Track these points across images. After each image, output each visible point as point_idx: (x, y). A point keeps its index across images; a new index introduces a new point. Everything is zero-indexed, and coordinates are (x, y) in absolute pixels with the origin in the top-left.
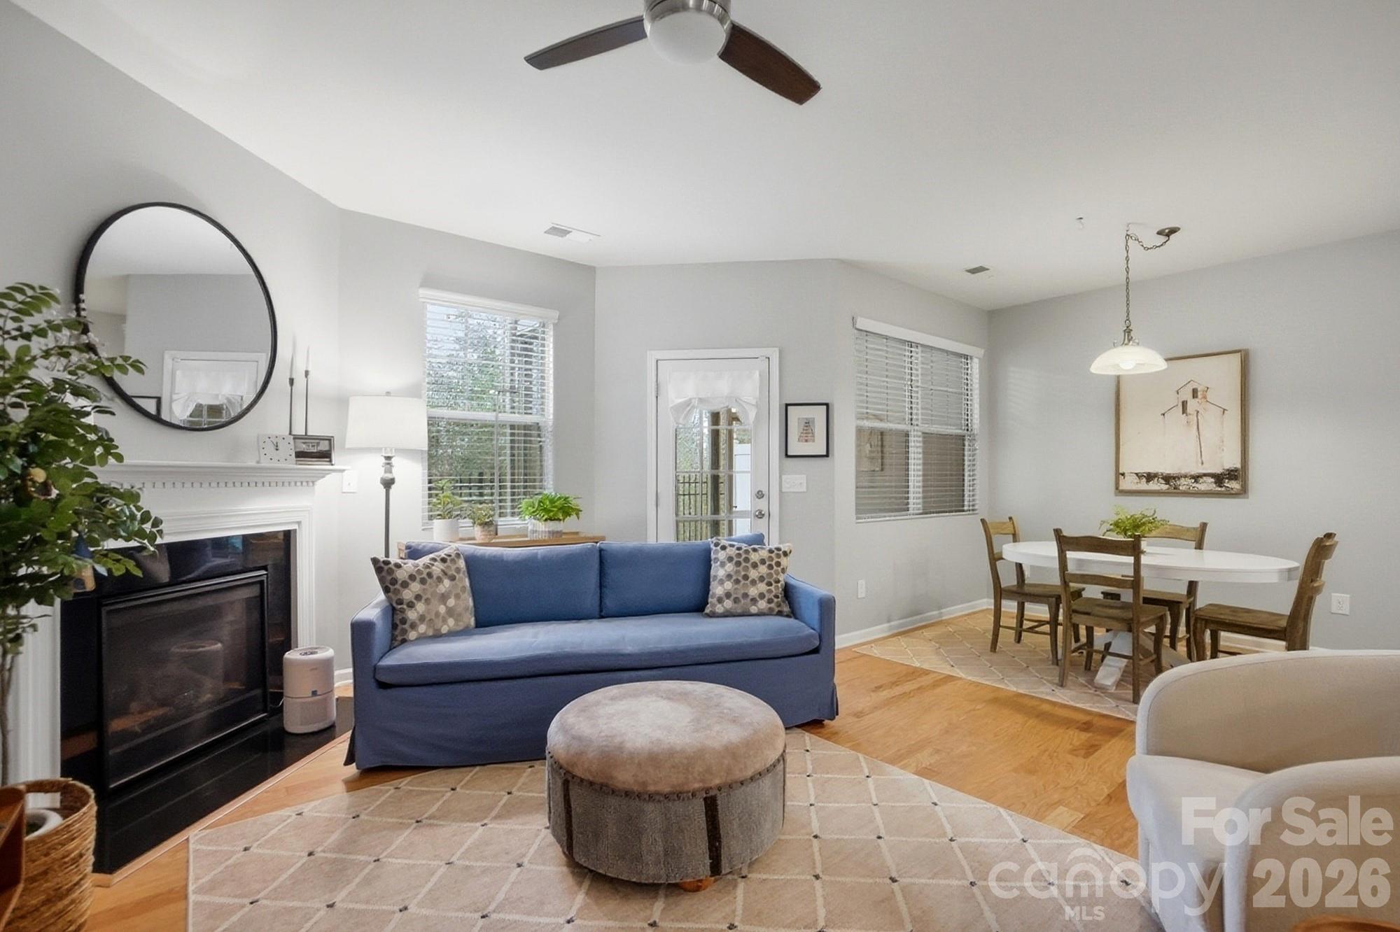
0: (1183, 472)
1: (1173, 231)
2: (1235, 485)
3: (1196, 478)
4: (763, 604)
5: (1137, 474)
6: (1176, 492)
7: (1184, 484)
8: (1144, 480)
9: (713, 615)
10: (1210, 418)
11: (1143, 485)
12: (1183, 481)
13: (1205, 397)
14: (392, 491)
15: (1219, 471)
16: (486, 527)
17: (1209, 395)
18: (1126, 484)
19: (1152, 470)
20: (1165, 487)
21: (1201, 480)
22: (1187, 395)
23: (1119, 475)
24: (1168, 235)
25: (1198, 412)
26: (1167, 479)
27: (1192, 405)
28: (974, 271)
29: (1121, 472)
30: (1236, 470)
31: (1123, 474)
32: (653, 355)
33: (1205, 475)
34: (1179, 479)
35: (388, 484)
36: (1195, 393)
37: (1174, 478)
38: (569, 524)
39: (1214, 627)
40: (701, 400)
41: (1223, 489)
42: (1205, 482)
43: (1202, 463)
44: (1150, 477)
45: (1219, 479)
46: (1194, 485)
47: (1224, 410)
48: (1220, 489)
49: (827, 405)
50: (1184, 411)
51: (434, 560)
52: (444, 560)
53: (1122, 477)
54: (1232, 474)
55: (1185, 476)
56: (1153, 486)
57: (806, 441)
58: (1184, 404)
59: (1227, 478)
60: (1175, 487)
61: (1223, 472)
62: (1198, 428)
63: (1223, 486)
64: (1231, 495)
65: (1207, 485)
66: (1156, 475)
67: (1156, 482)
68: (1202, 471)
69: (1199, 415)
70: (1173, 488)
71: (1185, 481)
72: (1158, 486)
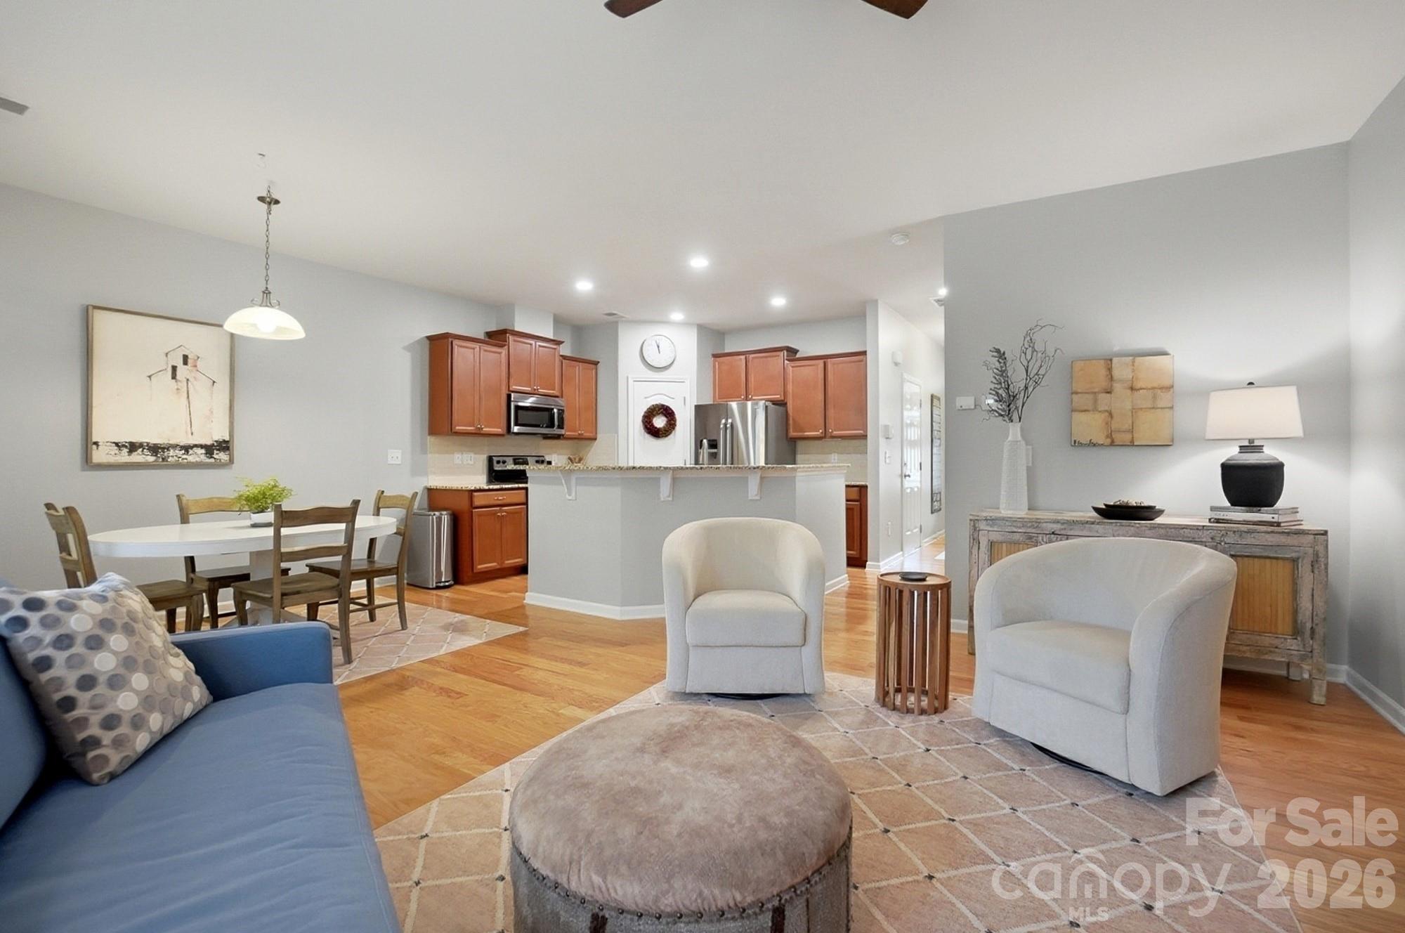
2: (223, 456)
3: (187, 449)
5: (117, 444)
6: (164, 464)
7: (173, 456)
8: (125, 451)
10: (200, 388)
11: (124, 457)
12: (172, 452)
15: (209, 442)
17: (199, 363)
18: (99, 456)
19: (136, 439)
20: (151, 459)
21: (191, 452)
22: (179, 362)
23: (88, 444)
25: (188, 380)
26: (155, 449)
27: (182, 371)
30: (225, 441)
31: (96, 443)
33: (196, 446)
34: (168, 449)
36: (185, 360)
37: (163, 449)
41: (212, 460)
42: (195, 453)
43: (192, 434)
44: (133, 447)
45: (209, 450)
46: (184, 456)
47: (214, 382)
50: (174, 377)
56: (138, 457)
58: (174, 368)
59: (217, 450)
60: (163, 459)
61: (213, 444)
62: (188, 397)
63: (213, 457)
64: (220, 465)
65: (198, 456)
66: (141, 445)
67: (141, 453)
68: (192, 441)
69: (189, 384)
70: (161, 460)
71: (174, 453)
72: (143, 457)
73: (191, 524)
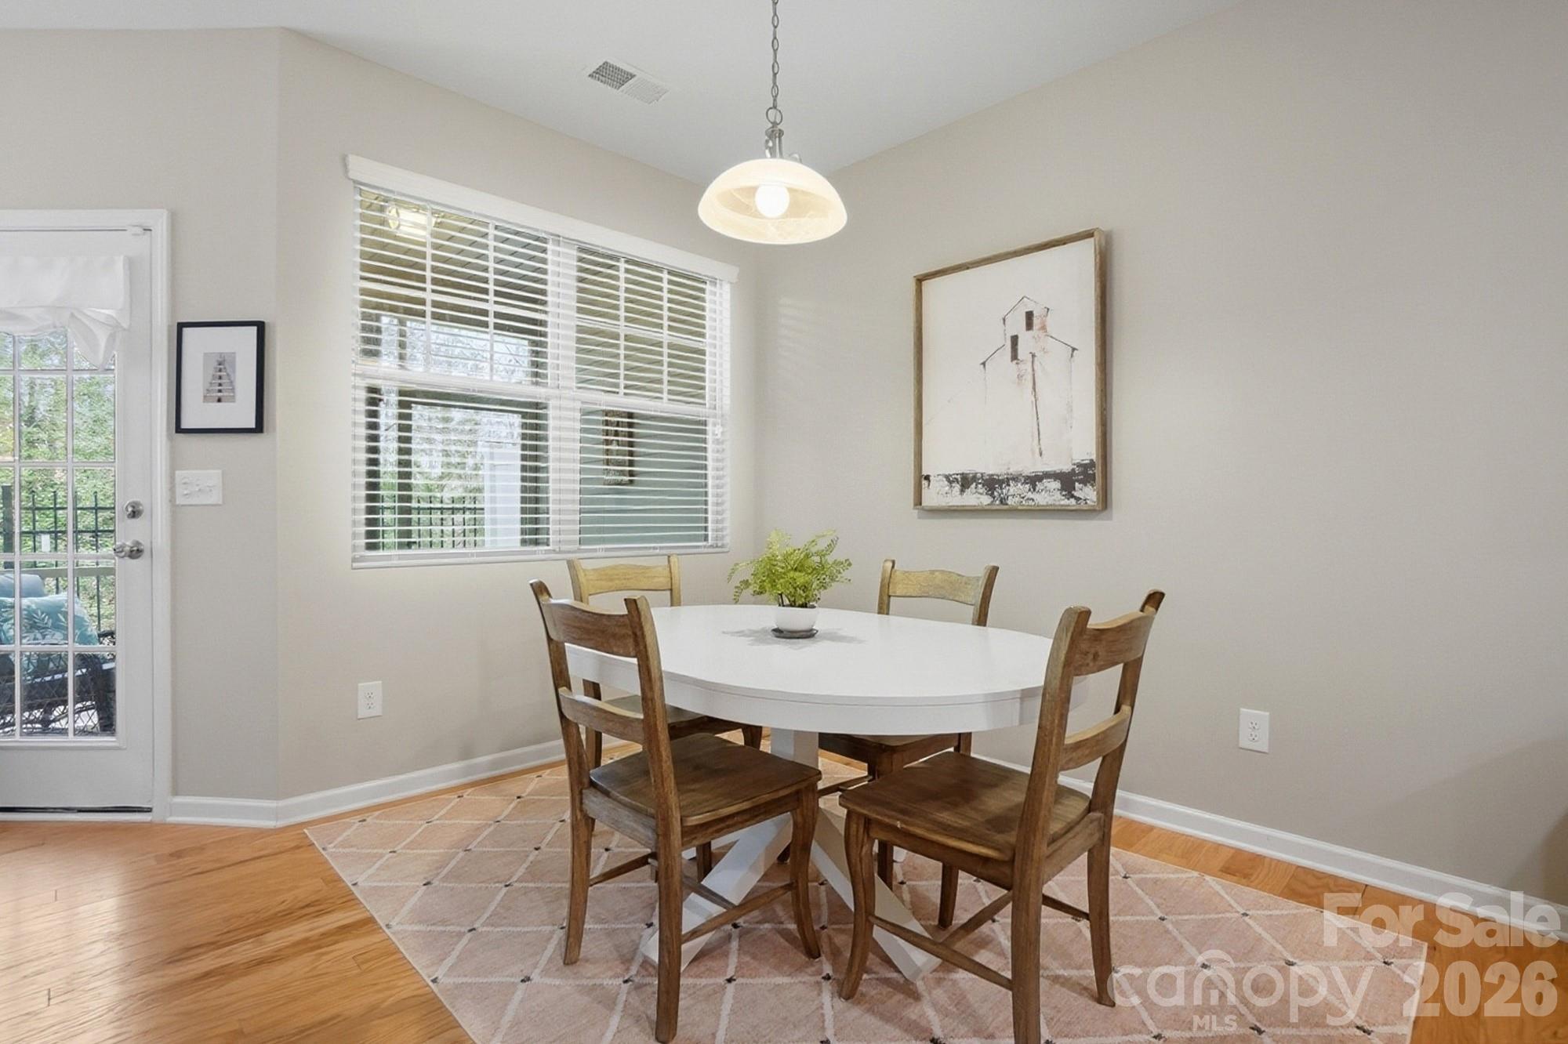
0: (1014, 470)
2: (1088, 494)
3: (1033, 480)
5: (947, 477)
6: (1002, 510)
7: (1016, 493)
8: (957, 487)
10: (1051, 367)
11: (956, 498)
12: (1013, 487)
13: (1043, 328)
15: (1066, 467)
17: (1049, 321)
18: (932, 496)
19: (968, 467)
20: (986, 500)
21: (1040, 487)
22: (1018, 325)
23: (922, 479)
25: (1033, 356)
26: (992, 484)
27: (1026, 343)
29: (925, 473)
30: (1093, 465)
31: (927, 478)
33: (1046, 475)
34: (1007, 483)
36: (1029, 320)
37: (1000, 482)
39: (884, 836)
41: (1072, 501)
42: (1046, 489)
43: (1041, 454)
44: (965, 481)
45: (1067, 482)
46: (1030, 495)
47: (1074, 349)
48: (1066, 502)
49: (261, 327)
50: (1014, 356)
53: (925, 483)
54: (1085, 473)
55: (1015, 479)
56: (970, 498)
57: (218, 400)
58: (1015, 340)
59: (1080, 482)
60: (1001, 501)
61: (1073, 470)
62: (1034, 389)
63: (1073, 496)
64: (1084, 513)
65: (1049, 494)
66: (974, 478)
67: (974, 491)
68: (1041, 467)
69: (1036, 363)
70: (998, 502)
71: (1015, 489)
72: (977, 497)
73: (890, 617)
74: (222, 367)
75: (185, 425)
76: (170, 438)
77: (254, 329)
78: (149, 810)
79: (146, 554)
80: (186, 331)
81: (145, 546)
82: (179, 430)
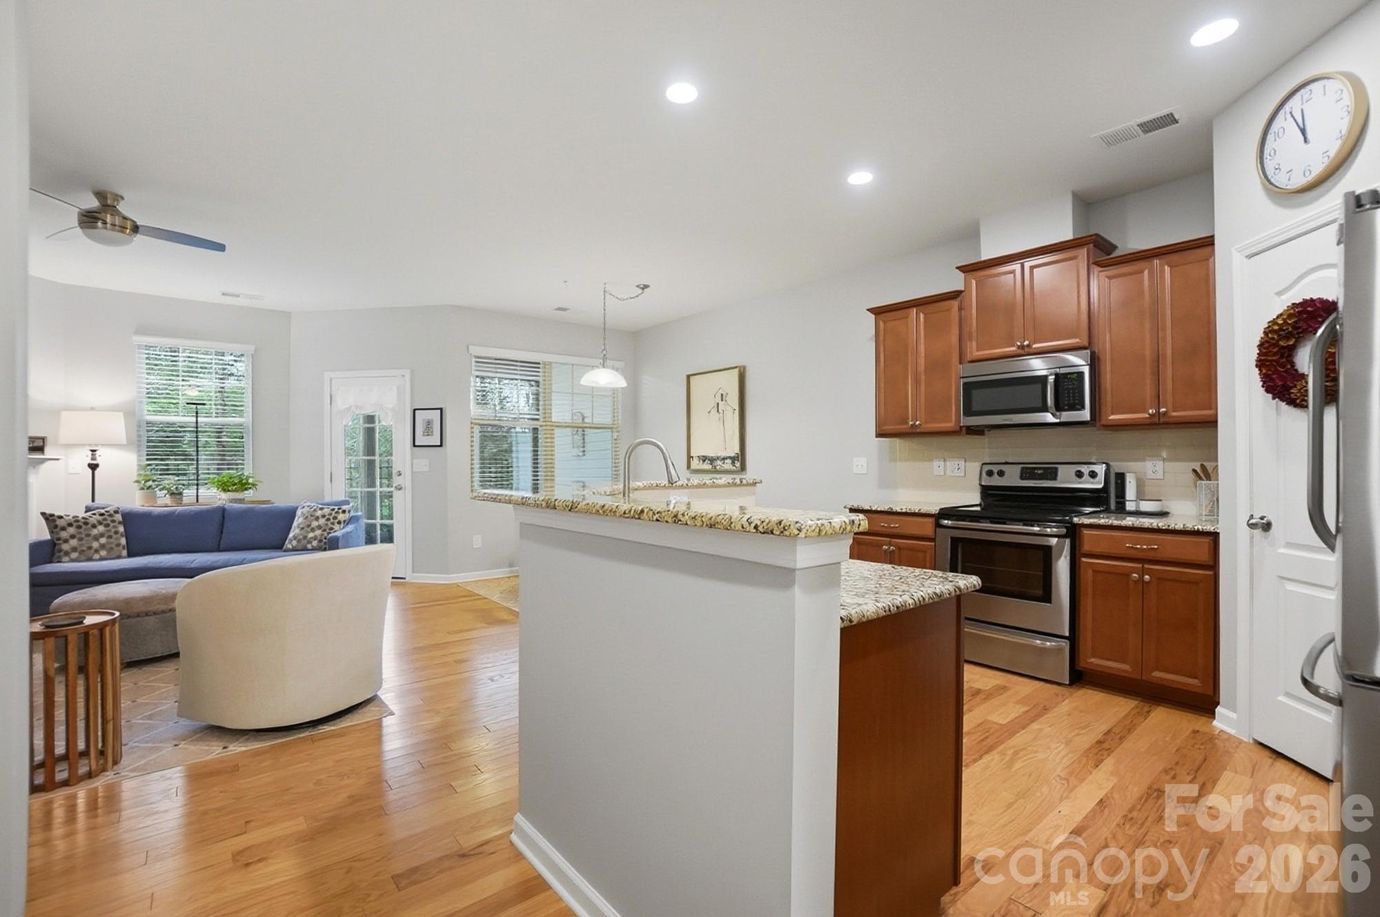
0: (718, 455)
1: (646, 287)
2: (739, 465)
3: (723, 459)
4: (315, 543)
5: (698, 458)
6: (714, 471)
8: (701, 461)
9: (287, 550)
10: (728, 416)
13: (725, 401)
14: (96, 472)
16: (173, 496)
17: (727, 398)
18: (694, 465)
20: (710, 467)
21: (725, 461)
22: (718, 399)
24: (643, 289)
25: (723, 411)
26: (712, 460)
27: (721, 406)
28: (559, 309)
29: (692, 456)
30: (739, 454)
31: (693, 458)
32: (327, 375)
33: (727, 458)
34: (716, 460)
35: (94, 467)
36: (722, 397)
38: (249, 494)
40: (357, 407)
42: (727, 463)
43: (726, 449)
44: (704, 459)
45: (732, 460)
46: (723, 465)
47: (734, 410)
48: (733, 468)
49: (441, 409)
50: (718, 410)
51: (94, 514)
52: (102, 515)
53: (692, 460)
54: (737, 457)
55: (719, 458)
56: (705, 466)
57: (428, 435)
58: (718, 404)
59: (736, 460)
61: (734, 455)
62: (724, 423)
63: (735, 465)
64: (739, 472)
65: (728, 465)
66: (707, 458)
67: (707, 463)
68: (724, 454)
69: (724, 413)
70: (713, 468)
71: (719, 462)
72: (707, 466)
74: (429, 424)
75: (416, 444)
76: (411, 449)
77: (439, 411)
78: (404, 578)
79: (403, 489)
80: (416, 411)
81: (403, 486)
82: (414, 446)
